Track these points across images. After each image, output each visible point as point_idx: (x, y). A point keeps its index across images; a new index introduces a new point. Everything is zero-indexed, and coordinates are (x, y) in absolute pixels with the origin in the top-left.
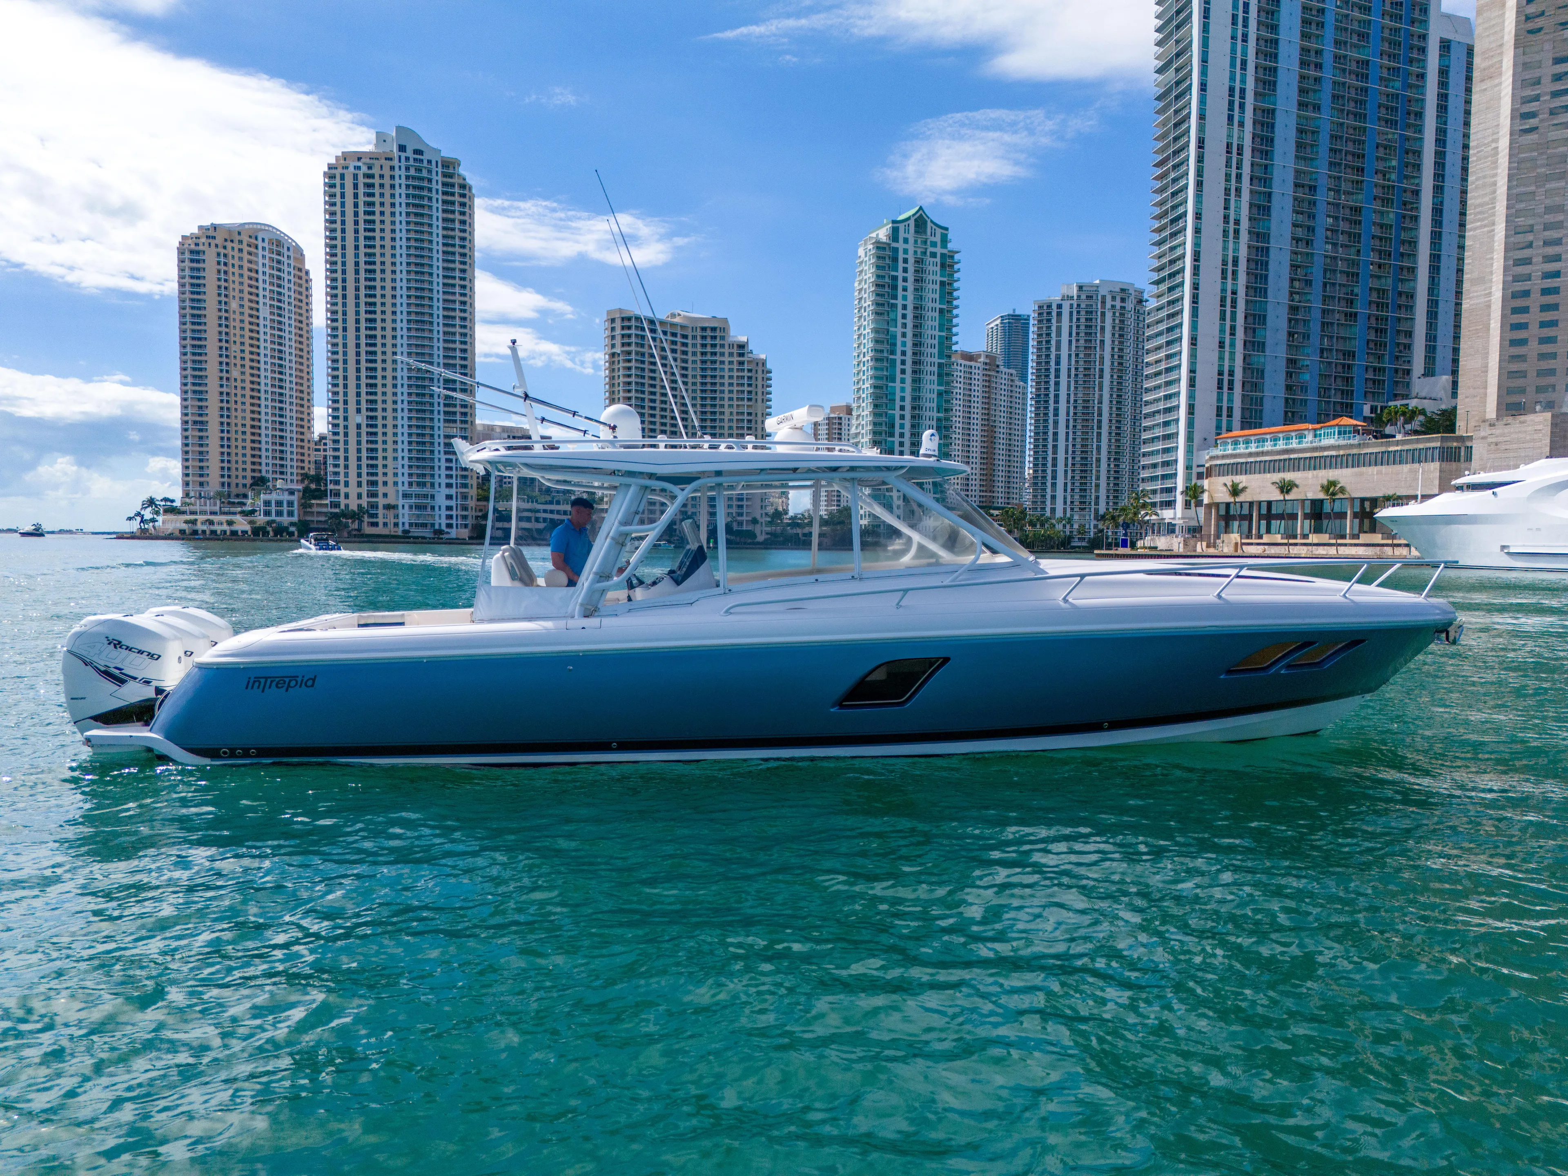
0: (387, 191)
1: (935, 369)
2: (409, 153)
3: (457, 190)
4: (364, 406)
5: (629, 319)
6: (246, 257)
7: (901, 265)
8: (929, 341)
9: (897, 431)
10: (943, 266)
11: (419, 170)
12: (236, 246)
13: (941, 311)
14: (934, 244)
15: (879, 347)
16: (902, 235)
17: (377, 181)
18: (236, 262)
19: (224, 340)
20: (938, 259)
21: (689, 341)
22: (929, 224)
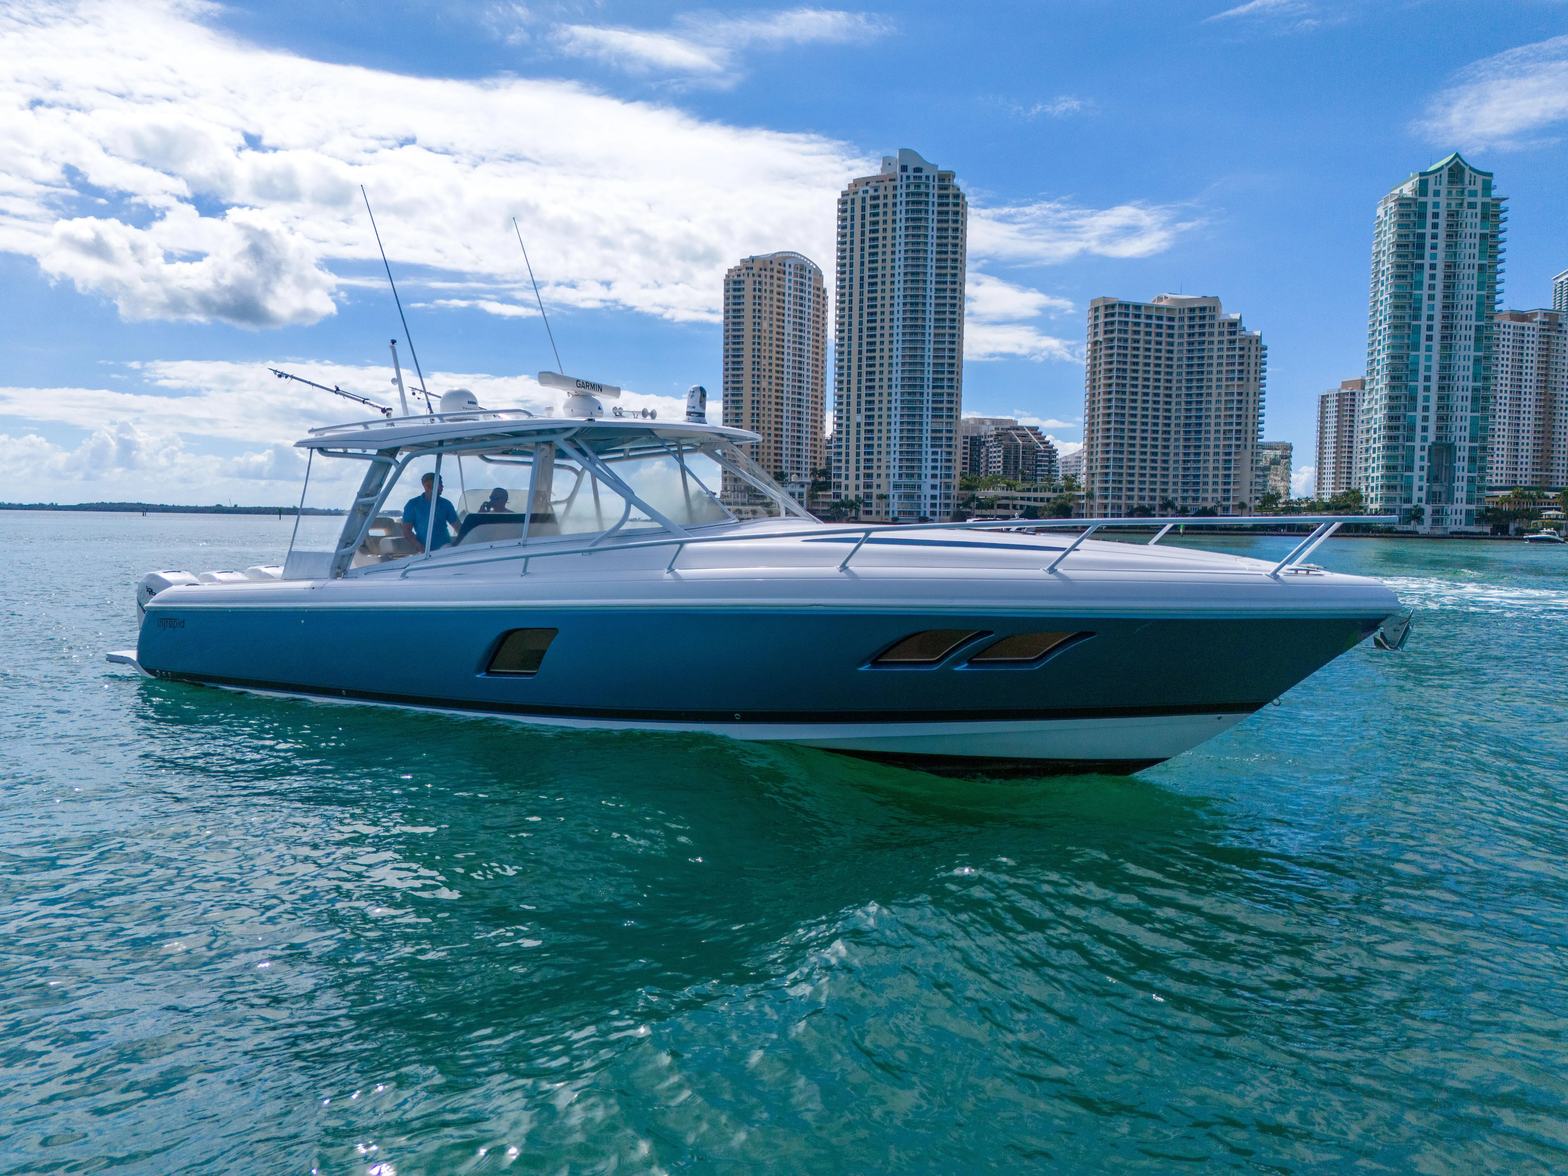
0: (890, 210)
1: (1472, 333)
2: (910, 172)
3: (951, 200)
4: (863, 406)
5: (1113, 306)
6: (775, 282)
7: (1429, 220)
8: (1465, 302)
9: (1420, 403)
10: (1485, 217)
11: (918, 186)
12: (769, 273)
13: (1481, 267)
14: (1473, 194)
15: (1399, 313)
16: (1431, 187)
17: (881, 202)
18: (768, 288)
19: (757, 355)
20: (1479, 210)
21: (1176, 324)
22: (1467, 172)
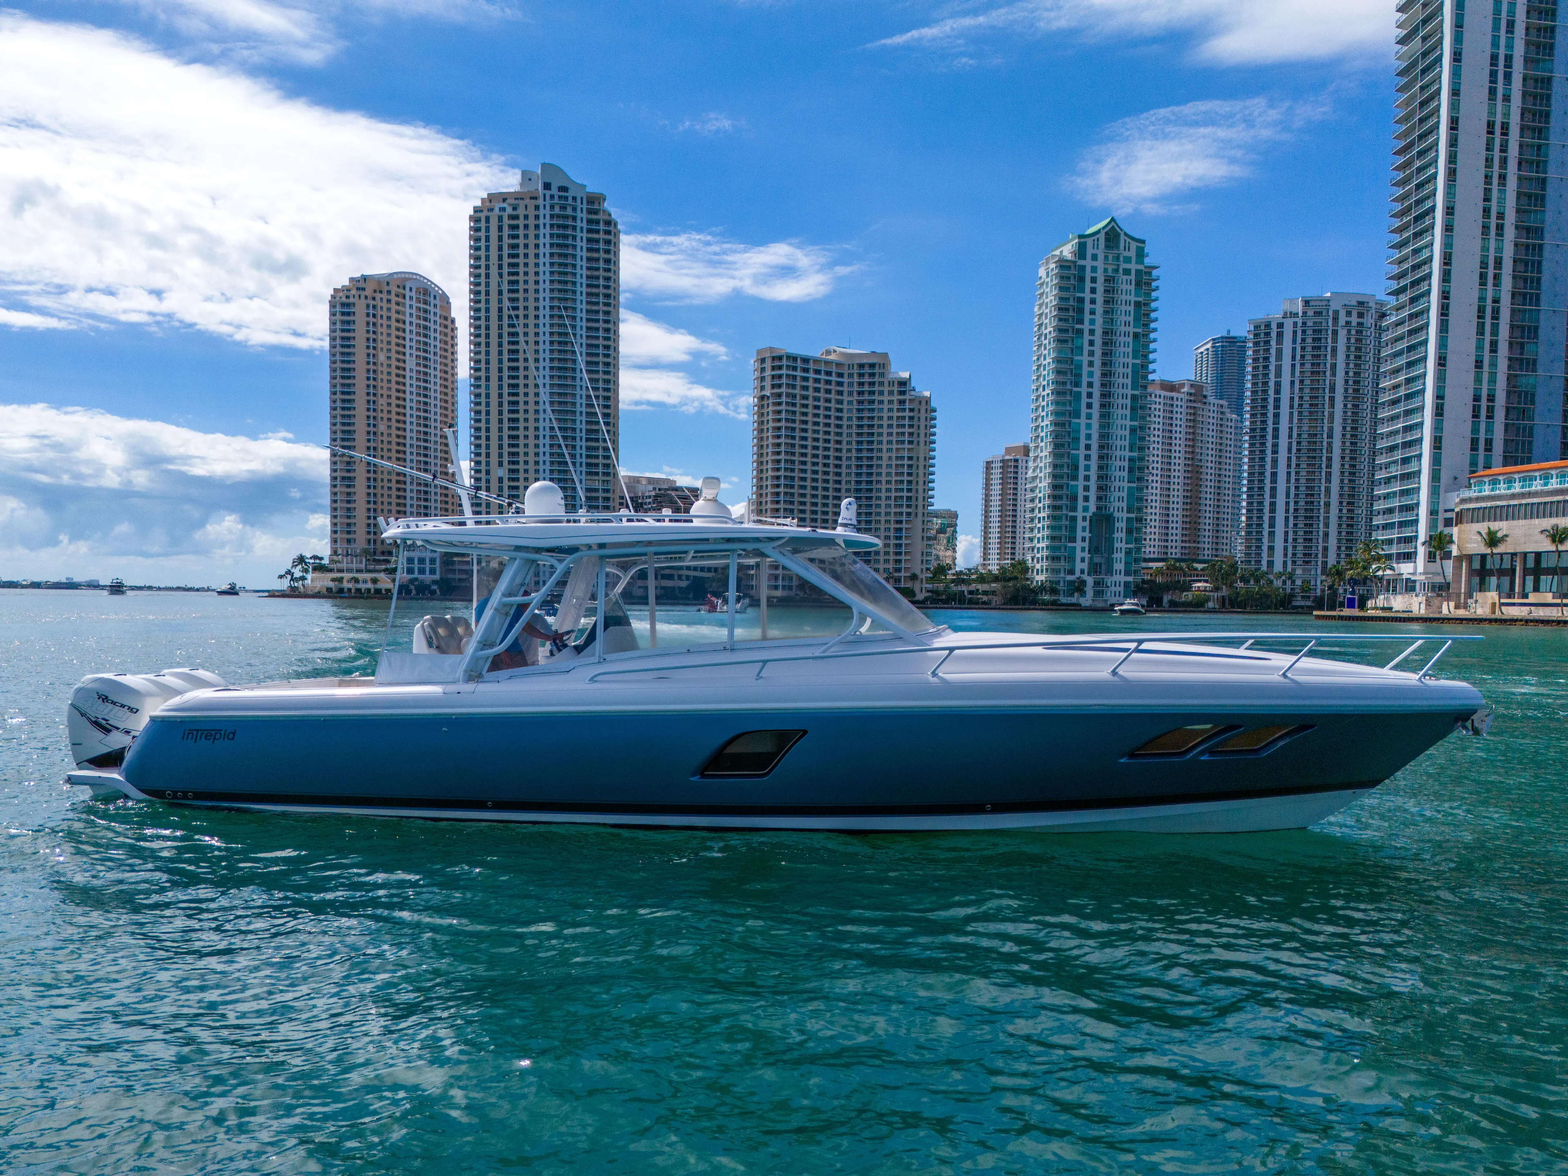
0: (531, 232)
1: (1128, 402)
2: (554, 191)
3: (602, 227)
4: (506, 459)
5: (780, 358)
6: (394, 307)
7: (1088, 285)
8: (1121, 370)
9: (1082, 473)
10: (1138, 284)
11: (563, 208)
12: (385, 296)
13: (1136, 336)
14: (1128, 260)
15: (1061, 378)
16: (1090, 251)
17: (521, 222)
18: (385, 313)
19: (372, 393)
20: (1133, 277)
21: (845, 380)
22: (1122, 237)
